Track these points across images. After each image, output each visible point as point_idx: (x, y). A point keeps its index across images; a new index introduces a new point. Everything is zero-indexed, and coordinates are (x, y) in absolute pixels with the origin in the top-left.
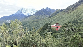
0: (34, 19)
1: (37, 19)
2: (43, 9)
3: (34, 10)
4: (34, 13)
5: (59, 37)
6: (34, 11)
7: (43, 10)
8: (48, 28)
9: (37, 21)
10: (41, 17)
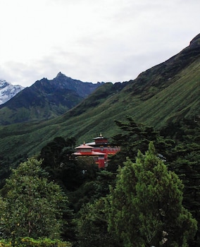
0: (7, 123)
1: (16, 121)
2: (45, 80)
3: (6, 84)
4: (7, 98)
5: (100, 191)
6: (6, 89)
7: (42, 84)
8: (62, 159)
9: (16, 134)
10: (37, 113)
